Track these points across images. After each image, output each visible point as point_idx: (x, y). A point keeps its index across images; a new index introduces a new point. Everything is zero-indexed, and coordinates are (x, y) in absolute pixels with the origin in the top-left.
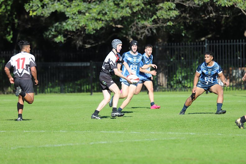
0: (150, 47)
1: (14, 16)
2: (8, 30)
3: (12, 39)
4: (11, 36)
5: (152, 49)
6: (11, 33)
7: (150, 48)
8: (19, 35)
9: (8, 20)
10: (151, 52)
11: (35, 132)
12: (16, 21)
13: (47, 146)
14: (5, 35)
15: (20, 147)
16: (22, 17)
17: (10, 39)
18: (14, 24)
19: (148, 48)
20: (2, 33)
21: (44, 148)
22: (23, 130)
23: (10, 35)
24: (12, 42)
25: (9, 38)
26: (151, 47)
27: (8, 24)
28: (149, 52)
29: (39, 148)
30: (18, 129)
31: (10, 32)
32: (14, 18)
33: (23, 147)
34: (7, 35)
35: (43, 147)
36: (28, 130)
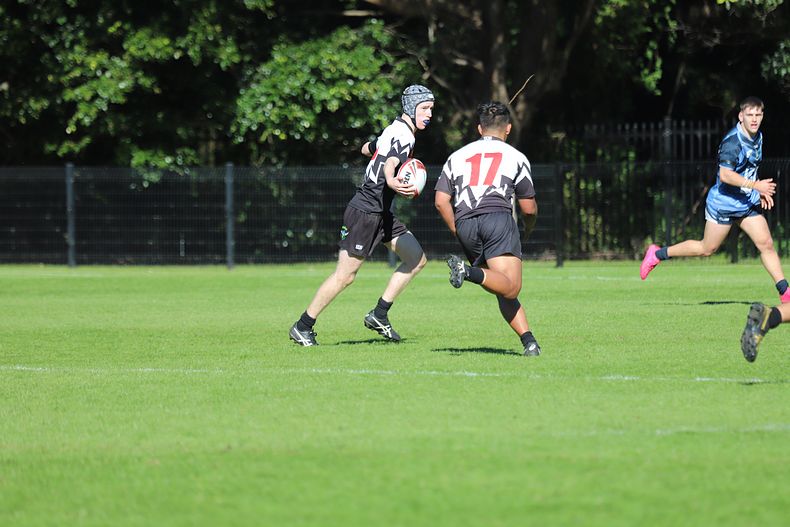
0: (753, 106)
1: (668, 9)
2: (649, 54)
3: (660, 83)
4: (658, 75)
5: (760, 111)
6: (659, 63)
7: (756, 108)
8: (681, 71)
9: (650, 23)
10: (759, 123)
11: (730, 383)
12: (673, 25)
13: (771, 427)
14: (638, 71)
15: (684, 428)
16: (694, 12)
17: (653, 85)
18: (666, 34)
19: (748, 109)
20: (629, 63)
21: (761, 434)
22: (693, 375)
23: (653, 70)
24: (659, 93)
25: (651, 79)
26: (759, 105)
27: (648, 37)
28: (749, 120)
29: (746, 433)
30: (676, 373)
31: (654, 61)
32: (668, 17)
33: (693, 428)
34: (646, 71)
35: (758, 432)
36: (709, 375)
